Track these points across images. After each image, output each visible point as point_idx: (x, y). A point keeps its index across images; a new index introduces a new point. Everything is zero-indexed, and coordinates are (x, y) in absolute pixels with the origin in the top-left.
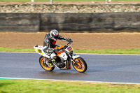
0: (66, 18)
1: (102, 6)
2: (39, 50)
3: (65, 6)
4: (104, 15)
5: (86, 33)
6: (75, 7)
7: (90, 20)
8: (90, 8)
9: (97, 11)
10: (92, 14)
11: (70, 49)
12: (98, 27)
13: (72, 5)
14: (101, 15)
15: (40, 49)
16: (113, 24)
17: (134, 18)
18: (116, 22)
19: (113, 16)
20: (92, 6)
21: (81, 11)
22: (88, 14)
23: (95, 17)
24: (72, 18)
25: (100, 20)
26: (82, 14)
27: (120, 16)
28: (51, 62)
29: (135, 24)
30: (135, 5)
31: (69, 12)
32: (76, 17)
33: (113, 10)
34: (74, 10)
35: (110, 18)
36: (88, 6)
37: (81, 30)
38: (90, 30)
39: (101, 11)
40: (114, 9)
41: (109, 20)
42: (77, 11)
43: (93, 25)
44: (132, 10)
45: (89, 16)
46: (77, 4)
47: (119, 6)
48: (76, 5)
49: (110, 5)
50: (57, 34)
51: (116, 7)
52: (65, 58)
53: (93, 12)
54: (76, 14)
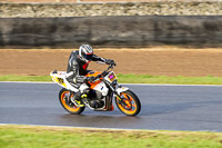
0: (14, 25)
1: (71, 6)
2: (59, 79)
3: (14, 6)
4: (75, 21)
5: (46, 50)
6: (29, 8)
7: (53, 28)
8: (52, 10)
9: (65, 14)
10: (56, 18)
11: (112, 77)
12: (65, 39)
13: (25, 5)
14: (70, 21)
15: (61, 78)
16: (89, 35)
17: (122, 26)
18: (94, 32)
19: (89, 22)
20: (56, 6)
21: (39, 14)
22: (50, 18)
23: (61, 24)
24: (24, 26)
25: (69, 29)
26: (41, 19)
27: (100, 22)
28: (79, 99)
29: (124, 35)
30: (124, 5)
31: (19, 15)
32: (30, 23)
33: (88, 12)
34: (28, 13)
35: (84, 26)
36: (50, 5)
37: (38, 45)
38: (53, 45)
39: (71, 15)
40: (91, 11)
41: (83, 29)
42: (32, 15)
43: (57, 37)
44: (119, 13)
45: (51, 22)
46: (33, 3)
47: (99, 7)
48: (30, 5)
49: (84, 5)
50: (90, 52)
51: (94, 7)
52: (105, 91)
53: (57, 15)
54: (30, 18)
